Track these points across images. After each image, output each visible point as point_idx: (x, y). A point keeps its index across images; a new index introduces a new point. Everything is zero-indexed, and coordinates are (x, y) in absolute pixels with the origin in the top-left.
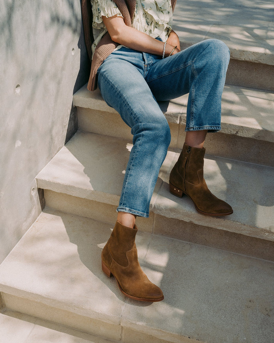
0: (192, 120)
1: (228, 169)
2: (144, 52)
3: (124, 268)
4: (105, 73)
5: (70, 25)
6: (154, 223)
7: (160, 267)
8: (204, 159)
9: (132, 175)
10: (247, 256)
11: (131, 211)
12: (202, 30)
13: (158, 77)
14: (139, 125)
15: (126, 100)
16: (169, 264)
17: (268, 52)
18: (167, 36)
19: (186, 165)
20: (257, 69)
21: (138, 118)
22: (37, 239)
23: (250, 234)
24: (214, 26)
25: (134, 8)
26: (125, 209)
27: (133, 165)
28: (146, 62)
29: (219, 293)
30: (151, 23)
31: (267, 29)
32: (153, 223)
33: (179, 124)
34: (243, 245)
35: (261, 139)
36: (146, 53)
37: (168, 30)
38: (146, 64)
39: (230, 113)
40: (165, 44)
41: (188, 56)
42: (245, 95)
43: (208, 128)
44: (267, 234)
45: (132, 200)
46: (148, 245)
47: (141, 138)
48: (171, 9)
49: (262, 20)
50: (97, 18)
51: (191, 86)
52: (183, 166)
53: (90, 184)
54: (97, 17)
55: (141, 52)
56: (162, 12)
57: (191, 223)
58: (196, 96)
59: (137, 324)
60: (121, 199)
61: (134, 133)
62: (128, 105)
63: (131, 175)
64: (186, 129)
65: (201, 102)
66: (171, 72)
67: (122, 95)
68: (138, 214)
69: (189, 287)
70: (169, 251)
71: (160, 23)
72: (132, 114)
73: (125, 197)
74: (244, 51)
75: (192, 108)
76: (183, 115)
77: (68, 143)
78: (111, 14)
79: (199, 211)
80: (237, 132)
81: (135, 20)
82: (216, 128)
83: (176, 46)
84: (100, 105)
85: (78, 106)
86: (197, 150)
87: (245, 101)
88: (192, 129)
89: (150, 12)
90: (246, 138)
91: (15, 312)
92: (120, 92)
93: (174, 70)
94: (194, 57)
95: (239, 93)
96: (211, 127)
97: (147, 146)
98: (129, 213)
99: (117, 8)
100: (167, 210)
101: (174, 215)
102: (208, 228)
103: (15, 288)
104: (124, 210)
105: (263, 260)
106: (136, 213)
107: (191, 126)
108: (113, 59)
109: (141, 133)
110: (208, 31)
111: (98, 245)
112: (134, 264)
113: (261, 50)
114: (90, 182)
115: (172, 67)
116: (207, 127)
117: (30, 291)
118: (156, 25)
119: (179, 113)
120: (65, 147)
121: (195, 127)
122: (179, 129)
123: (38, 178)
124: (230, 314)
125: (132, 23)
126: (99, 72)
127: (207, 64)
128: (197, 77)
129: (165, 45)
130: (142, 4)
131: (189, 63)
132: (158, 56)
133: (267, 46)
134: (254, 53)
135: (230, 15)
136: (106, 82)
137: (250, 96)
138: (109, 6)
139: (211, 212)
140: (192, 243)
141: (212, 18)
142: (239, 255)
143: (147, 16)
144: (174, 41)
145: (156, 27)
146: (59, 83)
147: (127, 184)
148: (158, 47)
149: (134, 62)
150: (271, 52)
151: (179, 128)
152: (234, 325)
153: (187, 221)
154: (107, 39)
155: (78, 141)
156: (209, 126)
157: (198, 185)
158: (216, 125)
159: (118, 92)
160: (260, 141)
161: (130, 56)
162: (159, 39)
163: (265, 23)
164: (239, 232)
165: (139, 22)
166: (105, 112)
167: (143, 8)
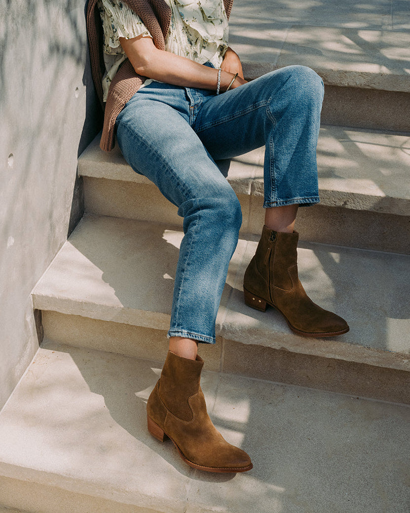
0: (273, 191)
1: (335, 263)
2: (187, 87)
3: (186, 423)
4: (129, 123)
5: (72, 53)
6: (223, 356)
7: (239, 423)
8: (298, 249)
9: (188, 279)
10: (376, 400)
11: (190, 334)
12: (273, 39)
13: (213, 125)
14: (192, 201)
15: (167, 164)
16: (251, 418)
17: (385, 70)
18: (221, 58)
19: (269, 261)
20: (369, 97)
21: (190, 191)
22: (37, 389)
23: (378, 362)
24: (293, 29)
25: (169, 22)
26: (182, 332)
27: (188, 264)
28: (192, 102)
29: (336, 459)
30: (196, 42)
31: (380, 29)
32: (221, 355)
33: (251, 194)
34: (368, 383)
35: (385, 211)
36: (190, 88)
37: (222, 48)
38: (192, 105)
39: (330, 173)
40: (220, 72)
41: (259, 93)
42: (352, 141)
43: (300, 201)
44: (406, 361)
45: (191, 318)
46: (216, 391)
47: (197, 221)
48: (224, 16)
49: (372, 12)
50: (111, 40)
51: (267, 138)
52: (266, 263)
53: (116, 298)
54: (112, 38)
55: (183, 88)
56: (211, 22)
57: (283, 351)
58: (276, 153)
59: (213, 510)
60: (174, 317)
61: (183, 214)
62: (172, 170)
63: (186, 279)
64: (264, 204)
65: (284, 161)
66: (233, 117)
67: (160, 156)
68: (201, 339)
69: (287, 452)
70: (251, 399)
71: (209, 41)
72: (178, 184)
73: (179, 314)
74: (346, 72)
75: (272, 172)
76: (257, 180)
77: (72, 234)
78: (133, 33)
79: (294, 330)
80: (345, 203)
81: (171, 38)
82: (312, 200)
83: (237, 74)
84: (122, 172)
85: (86, 175)
86: (285, 235)
87: (354, 152)
88: (274, 205)
89: (194, 25)
90: (359, 211)
91: (10, 509)
92: (156, 152)
93: (238, 113)
94: (269, 95)
95: (342, 138)
96: (305, 199)
97: (208, 233)
98: (188, 338)
99: (143, 24)
100: (244, 332)
101: (256, 339)
102: (311, 357)
103: (17, 466)
104: (180, 334)
105: (403, 405)
106: (198, 337)
107: (273, 200)
108: (141, 101)
109: (196, 214)
110: (283, 40)
111: (135, 393)
112: (202, 416)
113: (373, 68)
114: (116, 294)
115: (234, 110)
116: (298, 199)
117: (41, 468)
118: (204, 43)
119: (250, 178)
120: (69, 242)
121: (279, 201)
122: (251, 203)
123: (35, 294)
124: (357, 489)
125: (166, 43)
126: (119, 122)
127: (290, 104)
128: (276, 125)
129: (219, 74)
130: (180, 13)
131: (262, 103)
132: (209, 90)
133: (382, 61)
134: (362, 74)
135: (316, 7)
136: (132, 137)
137: (361, 142)
138: (129, 21)
139: (314, 332)
140: (286, 384)
141: (287, 16)
142: (363, 399)
143: (189, 31)
144: (234, 64)
145: (203, 46)
146: (60, 143)
147: (182, 293)
148: (208, 76)
149: (172, 103)
150: (390, 70)
151: (250, 201)
152: (365, 506)
153: (278, 348)
154: (128, 69)
155: (86, 231)
156: (301, 198)
157: (290, 291)
158: (312, 195)
159: (153, 152)
160: (384, 214)
161: (166, 95)
162: (209, 65)
163: (377, 19)
164: (360, 361)
165: (177, 42)
166: (128, 183)
167: (182, 19)
